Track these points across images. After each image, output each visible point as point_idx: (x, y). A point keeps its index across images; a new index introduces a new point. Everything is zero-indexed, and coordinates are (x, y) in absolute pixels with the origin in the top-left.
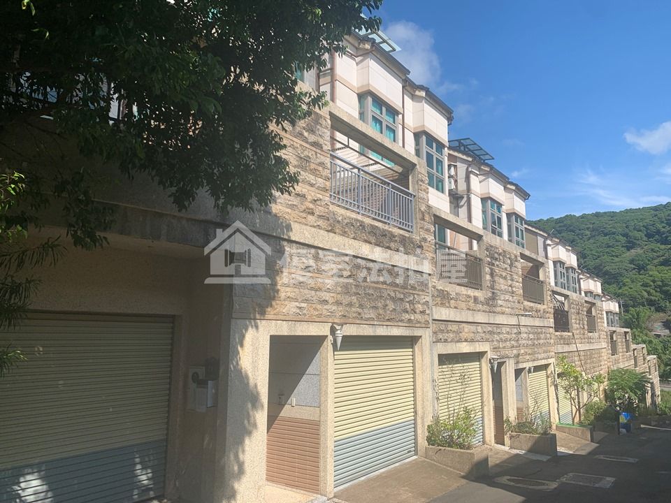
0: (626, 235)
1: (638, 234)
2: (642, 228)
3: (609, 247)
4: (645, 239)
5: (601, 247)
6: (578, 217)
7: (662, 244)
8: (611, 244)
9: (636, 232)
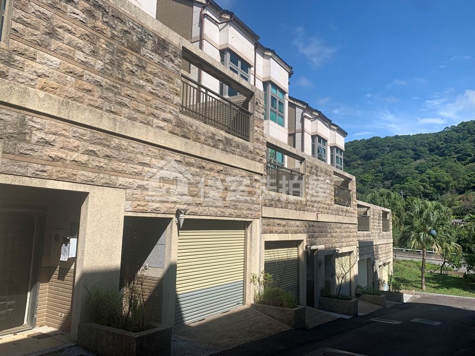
0: (414, 150)
1: (422, 149)
2: (426, 145)
3: (401, 158)
5: (395, 158)
6: (383, 139)
7: (439, 156)
8: (403, 156)
9: (421, 147)
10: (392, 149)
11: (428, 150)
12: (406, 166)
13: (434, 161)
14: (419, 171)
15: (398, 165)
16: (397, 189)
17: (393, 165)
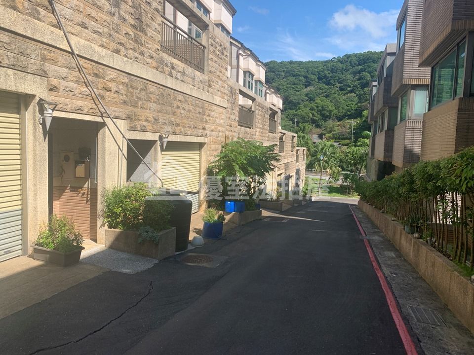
0: (306, 77)
1: (313, 77)
2: (316, 73)
3: (295, 84)
4: (317, 80)
5: (290, 84)
6: (279, 63)
7: (326, 85)
8: (296, 83)
9: (312, 75)
10: (287, 75)
11: (318, 78)
12: (298, 93)
13: (321, 90)
14: (309, 98)
15: (292, 92)
16: (290, 116)
17: (287, 91)
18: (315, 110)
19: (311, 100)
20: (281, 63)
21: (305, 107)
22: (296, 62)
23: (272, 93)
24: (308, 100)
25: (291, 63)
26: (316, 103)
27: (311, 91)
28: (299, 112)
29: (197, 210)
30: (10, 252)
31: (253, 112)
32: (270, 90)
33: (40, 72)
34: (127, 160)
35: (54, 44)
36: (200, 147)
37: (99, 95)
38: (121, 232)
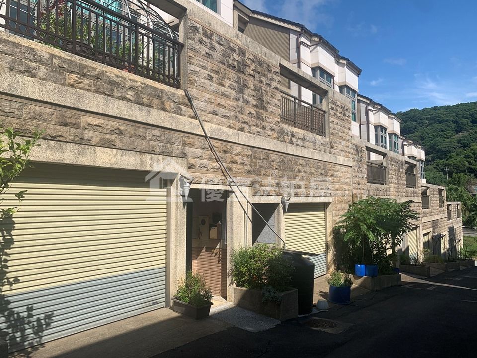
0: (455, 122)
1: (465, 121)
2: (468, 116)
3: (442, 131)
4: (470, 124)
5: (436, 131)
6: (420, 111)
8: (443, 129)
9: (463, 120)
10: (431, 122)
11: (471, 122)
12: (447, 140)
14: (461, 144)
15: (439, 139)
16: (440, 166)
17: (434, 138)
18: (471, 157)
19: (465, 146)
20: (424, 110)
21: (457, 155)
22: (441, 107)
23: (411, 144)
24: (460, 147)
25: (435, 108)
26: (472, 150)
27: (464, 136)
28: (451, 161)
29: (325, 273)
30: (156, 303)
31: (385, 167)
32: (407, 142)
33: (182, 155)
34: (252, 222)
35: (192, 132)
36: (325, 207)
37: (227, 168)
38: (247, 291)
